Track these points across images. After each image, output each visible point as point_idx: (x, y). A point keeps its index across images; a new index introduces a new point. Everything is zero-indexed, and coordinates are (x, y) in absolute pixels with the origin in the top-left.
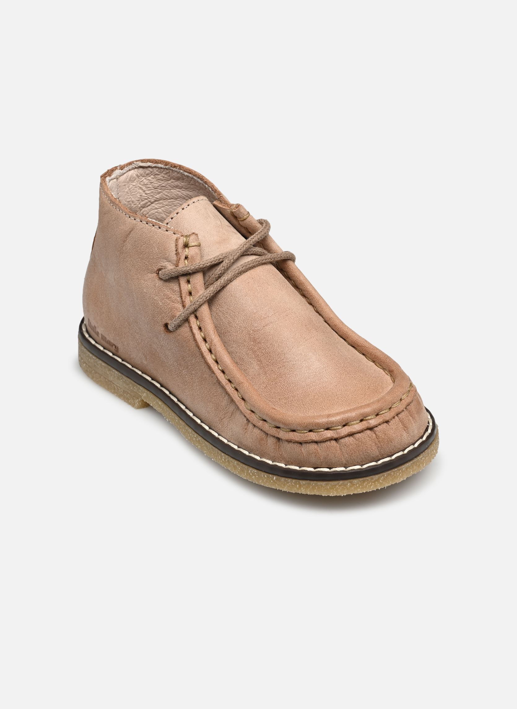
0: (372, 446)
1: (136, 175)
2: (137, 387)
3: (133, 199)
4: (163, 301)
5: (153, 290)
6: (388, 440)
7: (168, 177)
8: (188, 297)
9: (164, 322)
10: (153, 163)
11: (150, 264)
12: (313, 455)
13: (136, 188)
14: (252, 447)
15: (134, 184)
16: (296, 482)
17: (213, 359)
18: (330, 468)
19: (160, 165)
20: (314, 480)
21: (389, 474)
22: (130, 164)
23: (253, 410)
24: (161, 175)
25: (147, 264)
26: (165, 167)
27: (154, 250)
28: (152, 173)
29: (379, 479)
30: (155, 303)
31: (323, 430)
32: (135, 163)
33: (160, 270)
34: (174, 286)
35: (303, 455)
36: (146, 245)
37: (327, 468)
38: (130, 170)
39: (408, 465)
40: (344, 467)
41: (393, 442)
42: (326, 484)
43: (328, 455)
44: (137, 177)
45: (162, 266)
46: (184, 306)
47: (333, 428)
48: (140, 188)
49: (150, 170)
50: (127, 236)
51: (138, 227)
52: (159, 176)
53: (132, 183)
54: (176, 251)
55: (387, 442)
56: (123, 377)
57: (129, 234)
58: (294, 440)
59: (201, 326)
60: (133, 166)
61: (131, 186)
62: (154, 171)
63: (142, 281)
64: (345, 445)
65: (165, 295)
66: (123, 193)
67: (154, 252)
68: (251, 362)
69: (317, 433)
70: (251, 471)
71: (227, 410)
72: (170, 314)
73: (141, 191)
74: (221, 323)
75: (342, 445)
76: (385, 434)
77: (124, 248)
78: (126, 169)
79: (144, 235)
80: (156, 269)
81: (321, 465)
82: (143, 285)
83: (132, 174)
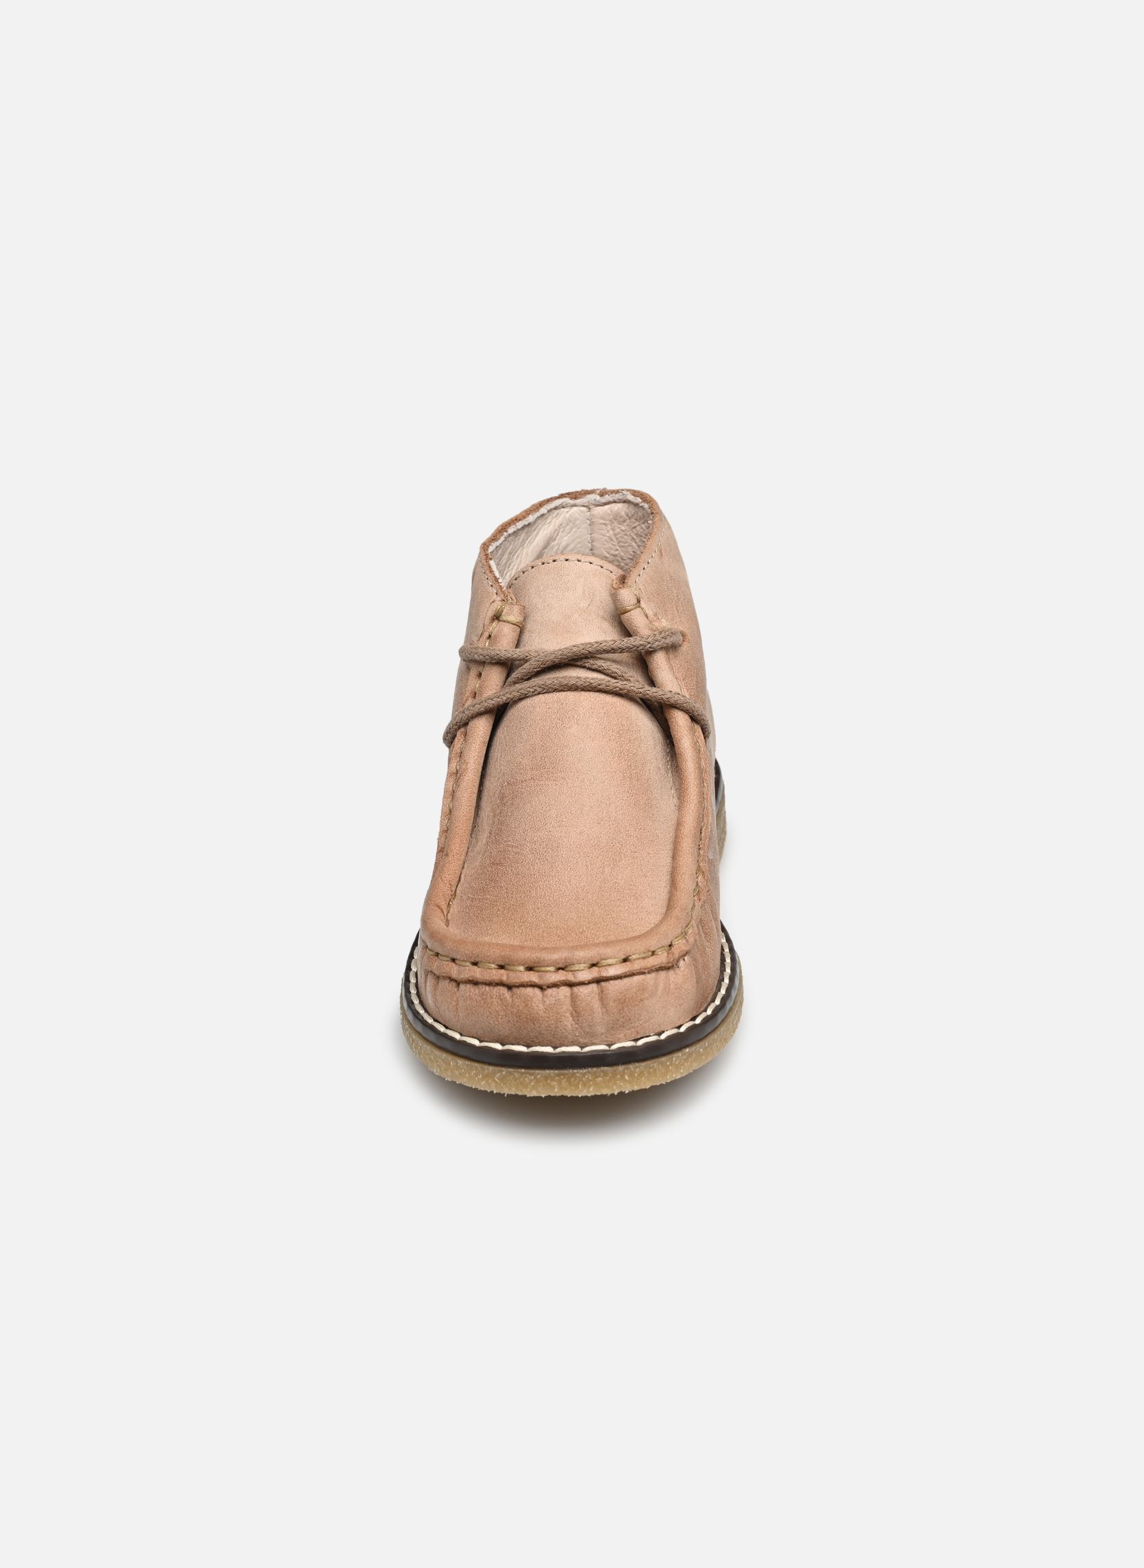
0: (499, 1015)
1: (625, 513)
3: (622, 554)
6: (529, 1017)
13: (626, 537)
15: (623, 528)
21: (510, 1073)
29: (494, 1073)
31: (468, 964)
38: (615, 502)
39: (550, 1074)
41: (536, 1023)
44: (627, 518)
48: (633, 538)
53: (620, 526)
55: (525, 1020)
60: (616, 497)
61: (618, 530)
66: (602, 536)
73: (634, 544)
76: (526, 1005)
78: (607, 498)
83: (618, 509)
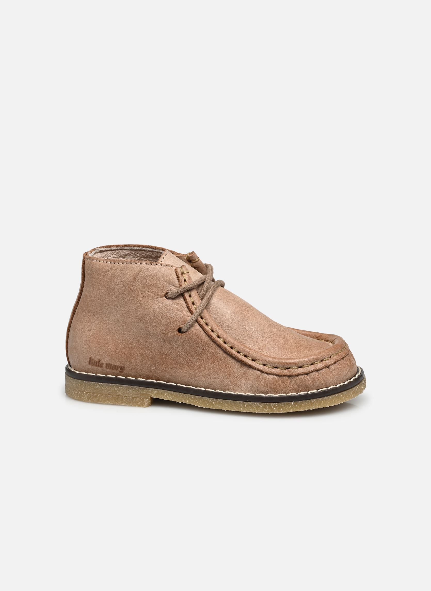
2: (146, 389)
4: (174, 313)
5: (164, 308)
7: (117, 257)
8: (193, 306)
9: (177, 327)
10: (108, 247)
11: (159, 291)
12: (317, 380)
14: (267, 390)
16: (308, 401)
17: (222, 341)
18: (327, 388)
19: (113, 248)
20: (320, 397)
22: (94, 250)
23: (264, 364)
24: (112, 256)
25: (156, 292)
26: (117, 249)
27: (161, 280)
28: (106, 256)
30: (168, 317)
31: (319, 362)
32: (96, 249)
33: (166, 294)
34: (181, 301)
35: (310, 382)
36: (154, 278)
37: (325, 388)
40: (335, 385)
42: (329, 398)
43: (326, 377)
45: (168, 290)
46: (191, 313)
47: (325, 359)
49: (105, 254)
50: (136, 277)
51: (145, 269)
52: (110, 257)
54: (177, 277)
56: (132, 387)
57: (138, 275)
58: (303, 373)
59: (207, 322)
62: (107, 254)
63: (154, 305)
64: (335, 369)
65: (175, 308)
67: (161, 282)
68: (245, 339)
69: (317, 364)
70: (272, 405)
71: (238, 374)
72: (182, 320)
74: (216, 320)
75: (332, 370)
77: (134, 287)
78: (93, 253)
79: (151, 272)
80: (164, 294)
81: (322, 386)
82: (155, 307)
